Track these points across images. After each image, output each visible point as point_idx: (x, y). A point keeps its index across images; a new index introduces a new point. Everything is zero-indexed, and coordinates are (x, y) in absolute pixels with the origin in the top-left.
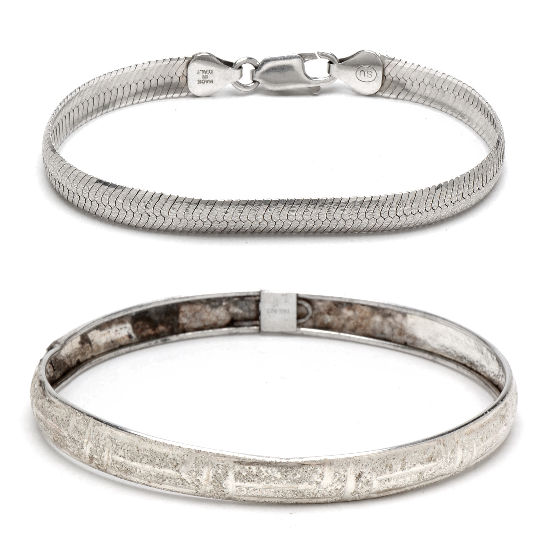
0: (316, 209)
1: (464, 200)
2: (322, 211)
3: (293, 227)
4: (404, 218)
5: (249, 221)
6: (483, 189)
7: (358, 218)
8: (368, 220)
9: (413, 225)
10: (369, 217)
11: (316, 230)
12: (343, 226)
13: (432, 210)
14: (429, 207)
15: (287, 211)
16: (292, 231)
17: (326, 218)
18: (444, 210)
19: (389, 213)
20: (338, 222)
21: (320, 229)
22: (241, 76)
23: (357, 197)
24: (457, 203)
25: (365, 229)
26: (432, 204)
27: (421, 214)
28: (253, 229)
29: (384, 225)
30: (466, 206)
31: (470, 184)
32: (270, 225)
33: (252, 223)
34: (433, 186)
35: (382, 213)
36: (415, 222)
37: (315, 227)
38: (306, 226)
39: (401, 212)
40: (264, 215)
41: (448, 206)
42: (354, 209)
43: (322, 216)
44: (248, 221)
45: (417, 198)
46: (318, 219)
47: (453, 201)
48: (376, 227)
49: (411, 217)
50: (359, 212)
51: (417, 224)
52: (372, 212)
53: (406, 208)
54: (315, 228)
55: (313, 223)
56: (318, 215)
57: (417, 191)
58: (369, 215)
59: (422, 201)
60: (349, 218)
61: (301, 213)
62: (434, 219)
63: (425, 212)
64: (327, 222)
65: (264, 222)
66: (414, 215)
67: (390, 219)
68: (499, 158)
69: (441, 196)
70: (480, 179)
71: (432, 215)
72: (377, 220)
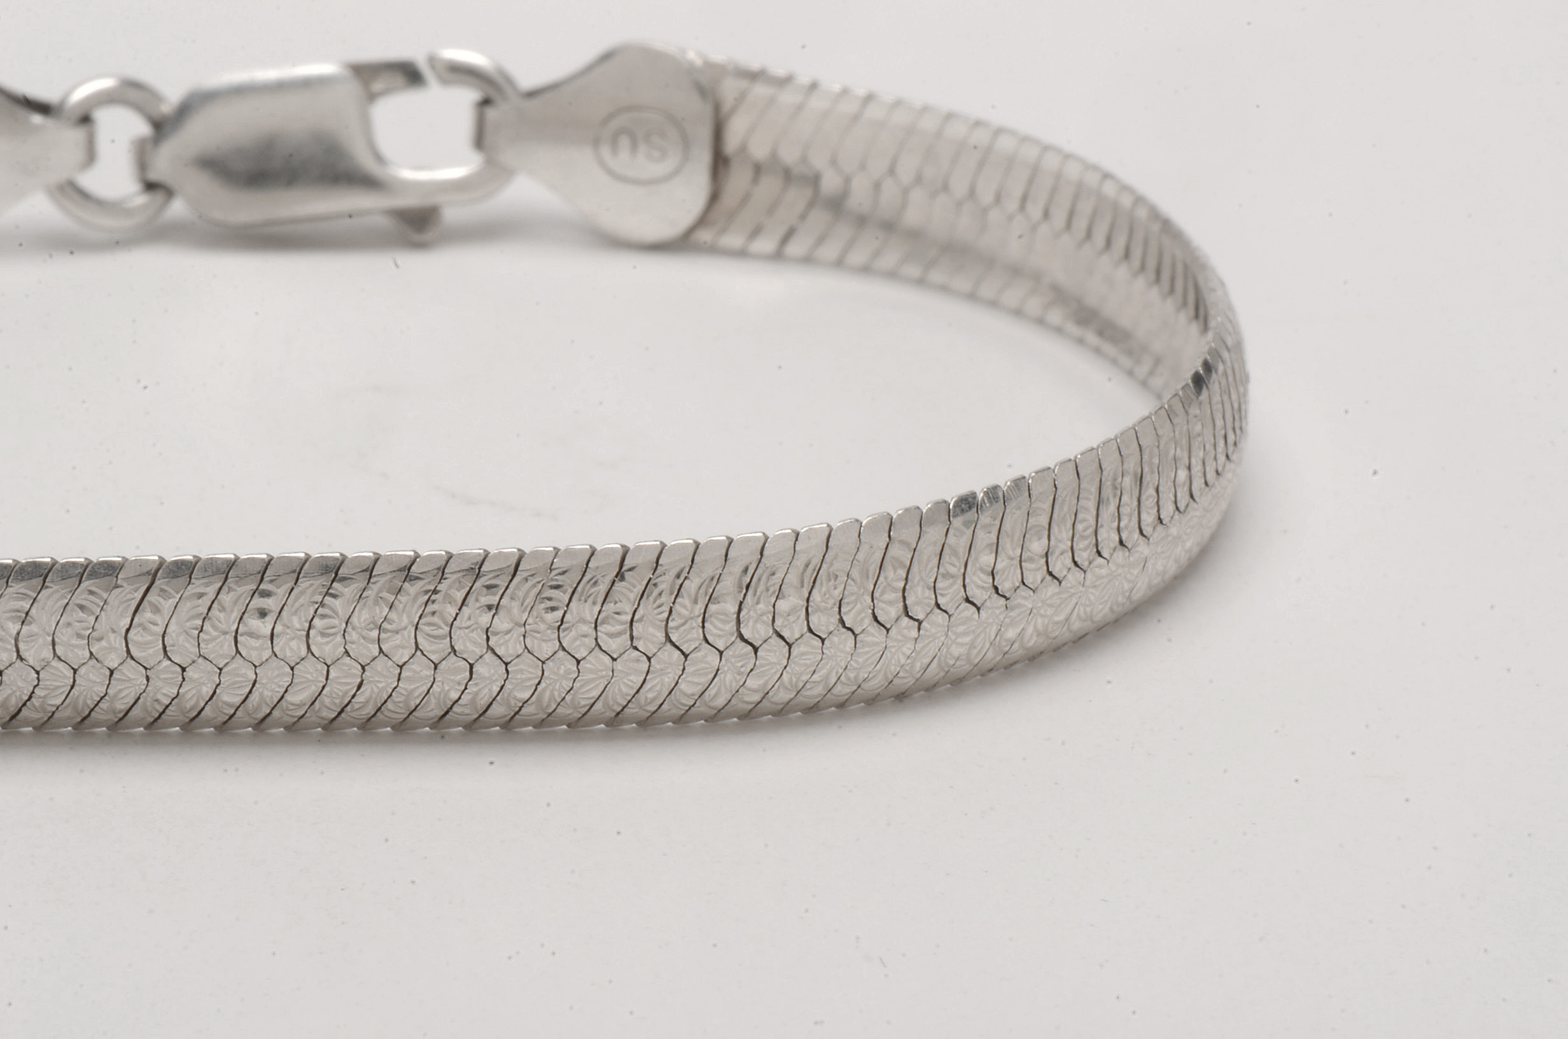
0: (370, 602)
1: (1052, 588)
2: (393, 615)
3: (267, 693)
4: (773, 653)
5: (61, 665)
6: (1143, 549)
7: (564, 649)
8: (607, 659)
9: (819, 690)
10: (613, 645)
11: (370, 710)
12: (496, 689)
13: (906, 619)
14: (890, 603)
15: (236, 615)
16: (261, 715)
17: (417, 648)
18: (961, 629)
19: (703, 627)
20: (471, 666)
21: (389, 705)
22: (90, 156)
23: (557, 550)
24: (1024, 599)
25: (599, 706)
26: (904, 590)
27: (855, 636)
28: (81, 702)
29: (683, 686)
30: (1067, 619)
31: (1080, 516)
32: (160, 684)
33: (75, 671)
34: (907, 510)
35: (671, 624)
36: (826, 678)
37: (368, 694)
38: (327, 689)
39: (759, 626)
40: (128, 630)
41: (978, 609)
42: (543, 606)
43: (397, 640)
44: (55, 663)
45: (836, 557)
46: (376, 652)
47: (1005, 586)
48: (650, 695)
49: (807, 648)
50: (568, 617)
51: (839, 687)
52: (629, 618)
53: (782, 605)
54: (367, 702)
55: (354, 675)
56: (375, 633)
57: (834, 527)
58: (611, 635)
59: (855, 573)
60: (520, 649)
61: (298, 626)
62: (918, 665)
63: (874, 629)
64: (420, 669)
65: (131, 671)
66: (823, 640)
67: (709, 659)
68: (1219, 423)
69: (946, 557)
70: (1129, 501)
71: (907, 648)
72: (649, 659)
